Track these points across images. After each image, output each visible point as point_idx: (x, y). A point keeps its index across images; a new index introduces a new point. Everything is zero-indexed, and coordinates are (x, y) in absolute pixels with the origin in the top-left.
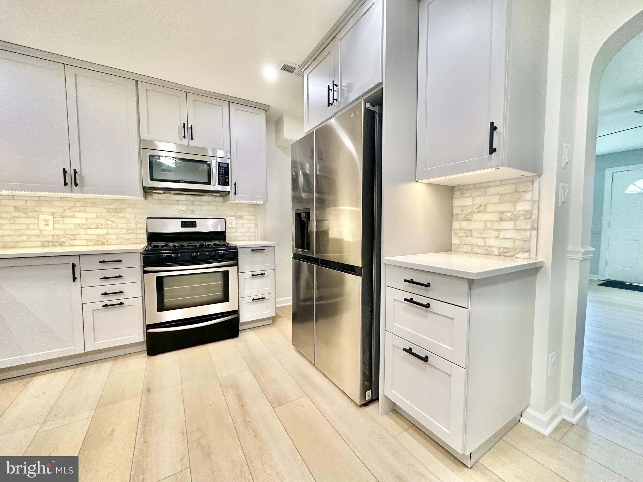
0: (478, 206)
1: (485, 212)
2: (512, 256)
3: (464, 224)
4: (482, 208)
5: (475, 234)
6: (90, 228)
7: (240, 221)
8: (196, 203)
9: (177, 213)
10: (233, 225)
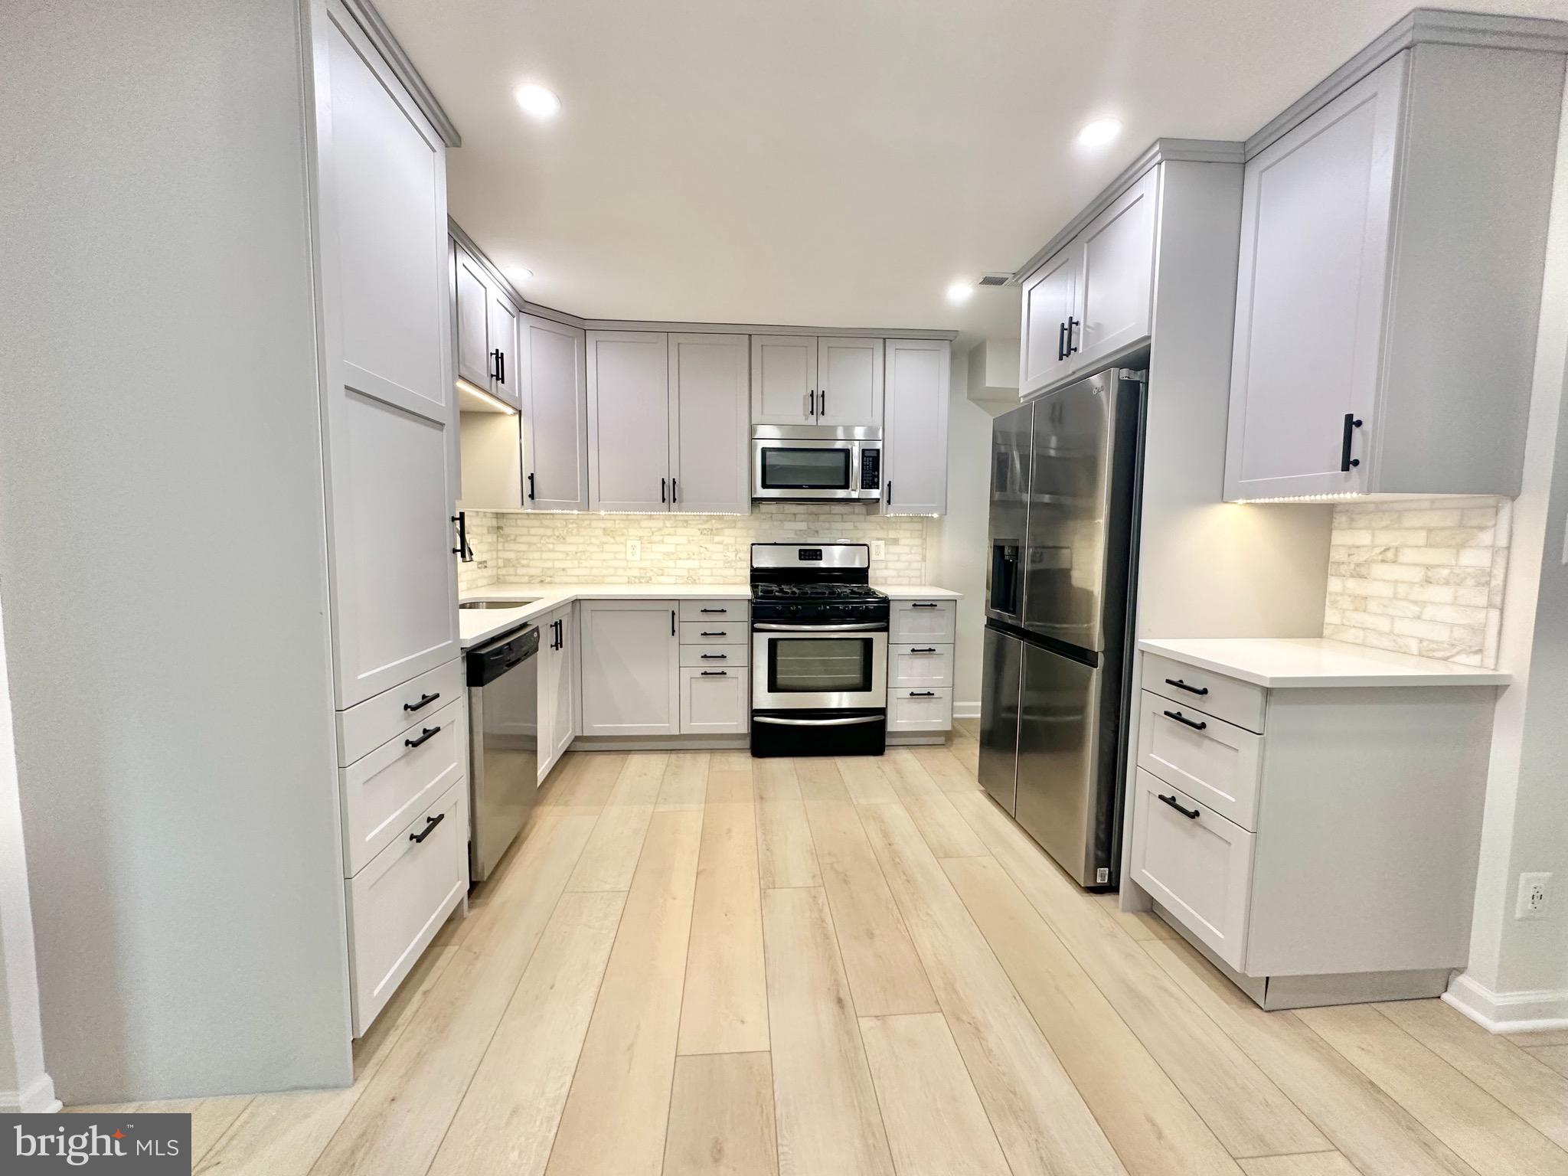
0: (1382, 549)
1: (1394, 562)
2: (1446, 659)
3: (1351, 584)
4: (1390, 555)
5: (1373, 606)
6: (680, 559)
7: (894, 549)
8: (822, 517)
9: (793, 536)
10: (882, 557)
